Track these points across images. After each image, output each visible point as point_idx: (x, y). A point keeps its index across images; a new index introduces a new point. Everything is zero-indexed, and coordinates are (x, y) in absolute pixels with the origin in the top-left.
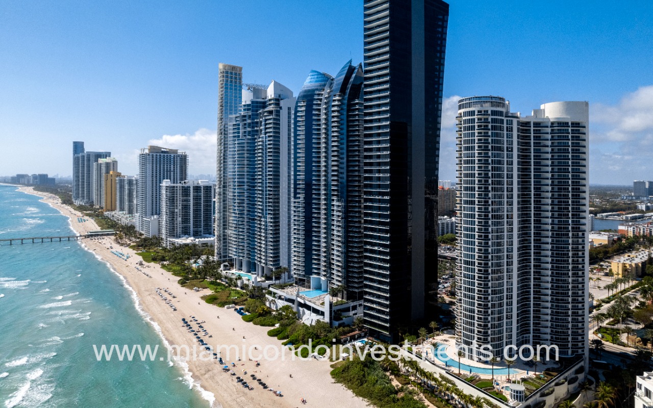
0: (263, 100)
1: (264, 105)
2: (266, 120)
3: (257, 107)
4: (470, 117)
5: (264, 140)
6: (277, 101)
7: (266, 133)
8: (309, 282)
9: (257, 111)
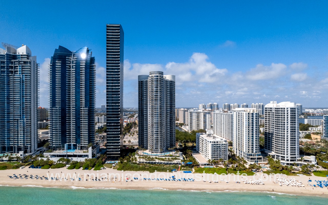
0: (13, 54)
1: (15, 57)
2: (22, 66)
3: (10, 57)
4: (157, 78)
5: (21, 77)
6: (28, 56)
7: (22, 73)
8: (64, 147)
9: (10, 60)
